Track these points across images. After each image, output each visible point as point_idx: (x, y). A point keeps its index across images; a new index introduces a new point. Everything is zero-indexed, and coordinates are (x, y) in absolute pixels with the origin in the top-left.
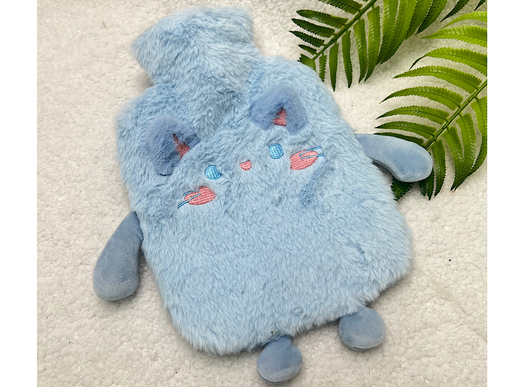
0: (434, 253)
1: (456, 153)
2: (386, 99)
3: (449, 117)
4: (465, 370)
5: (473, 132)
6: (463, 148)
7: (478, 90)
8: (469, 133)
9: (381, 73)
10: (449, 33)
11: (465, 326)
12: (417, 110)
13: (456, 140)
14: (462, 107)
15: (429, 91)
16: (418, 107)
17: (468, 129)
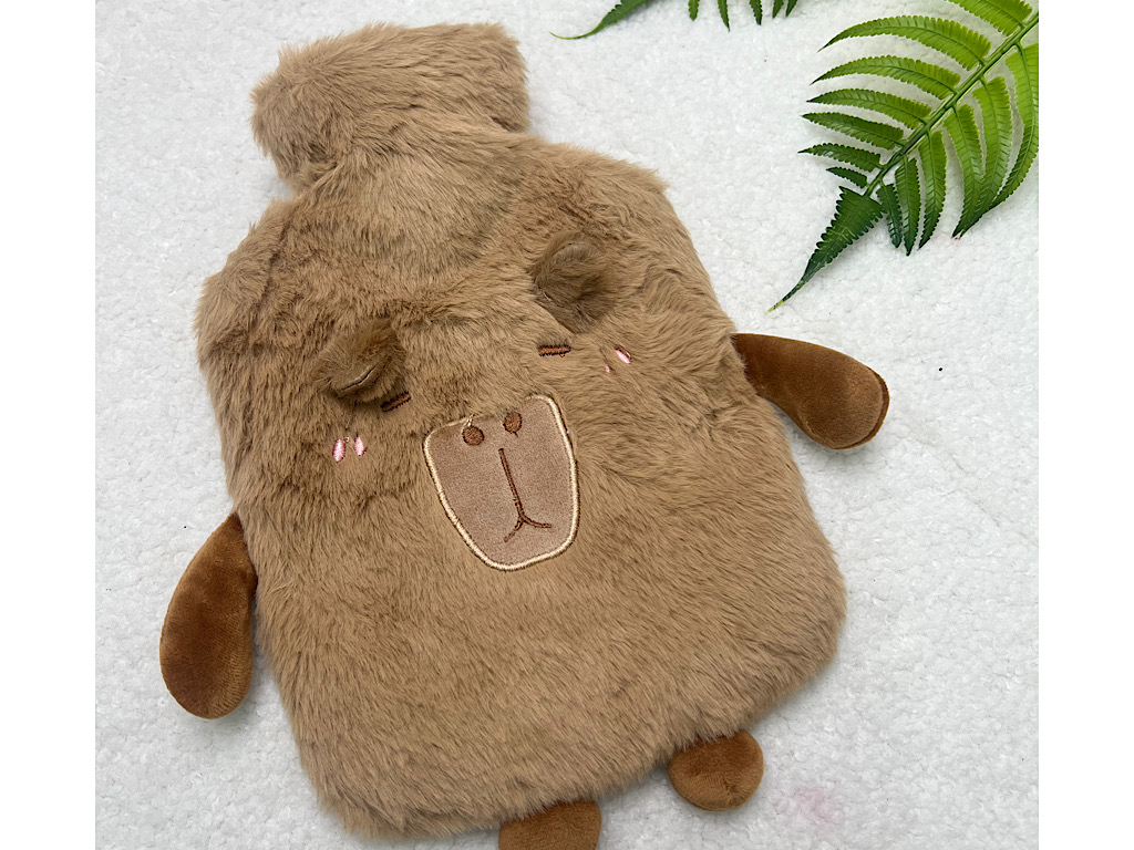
0: (909, 356)
1: (969, 159)
2: (831, 42)
3: (960, 83)
4: (950, 578)
5: (1006, 116)
6: (983, 148)
7: (1022, 28)
8: (998, 118)
11: (959, 494)
12: (897, 65)
13: (970, 132)
14: (987, 65)
15: (923, 27)
16: (899, 60)
17: (998, 111)
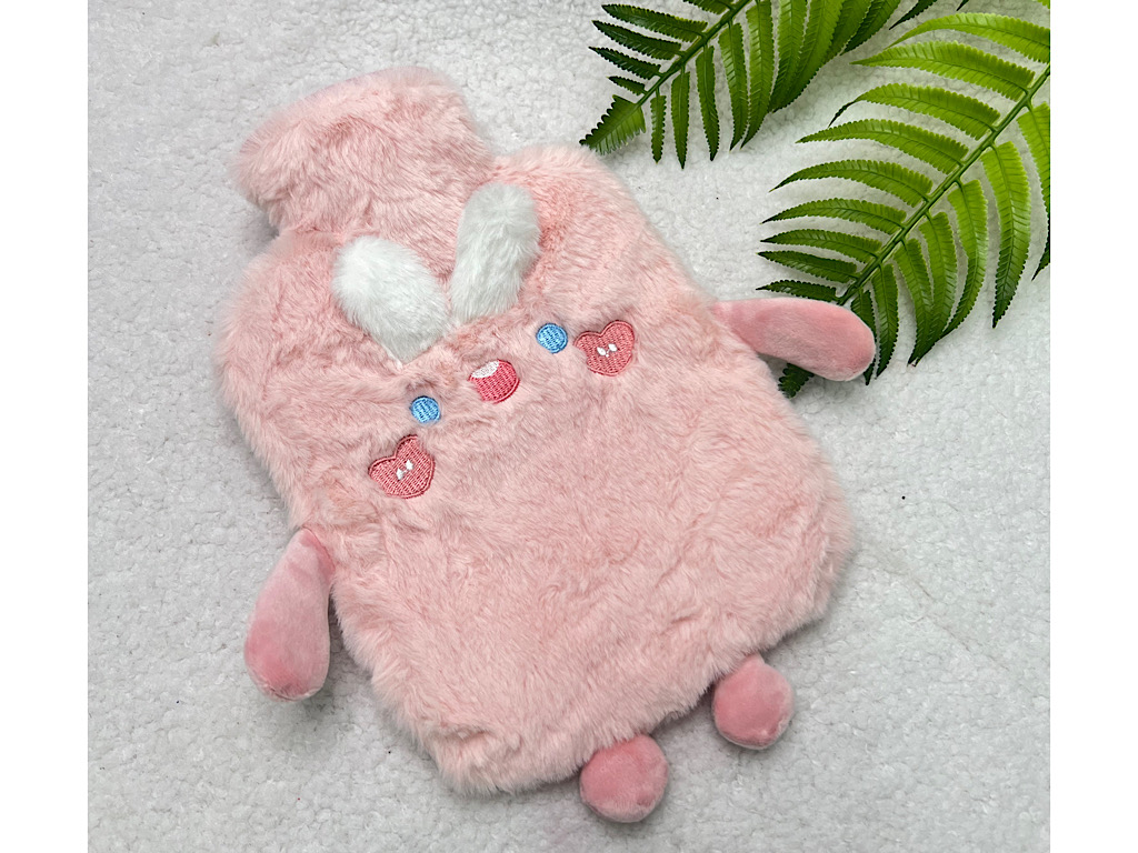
0: (872, 486)
1: (919, 292)
2: (782, 184)
3: (906, 219)
4: (925, 704)
5: (950, 250)
6: (931, 281)
7: (961, 166)
8: (944, 252)
9: (775, 129)
10: (905, 55)
11: (929, 621)
12: (844, 206)
13: (919, 265)
14: (930, 201)
15: (866, 169)
16: (846, 201)
17: (942, 246)
